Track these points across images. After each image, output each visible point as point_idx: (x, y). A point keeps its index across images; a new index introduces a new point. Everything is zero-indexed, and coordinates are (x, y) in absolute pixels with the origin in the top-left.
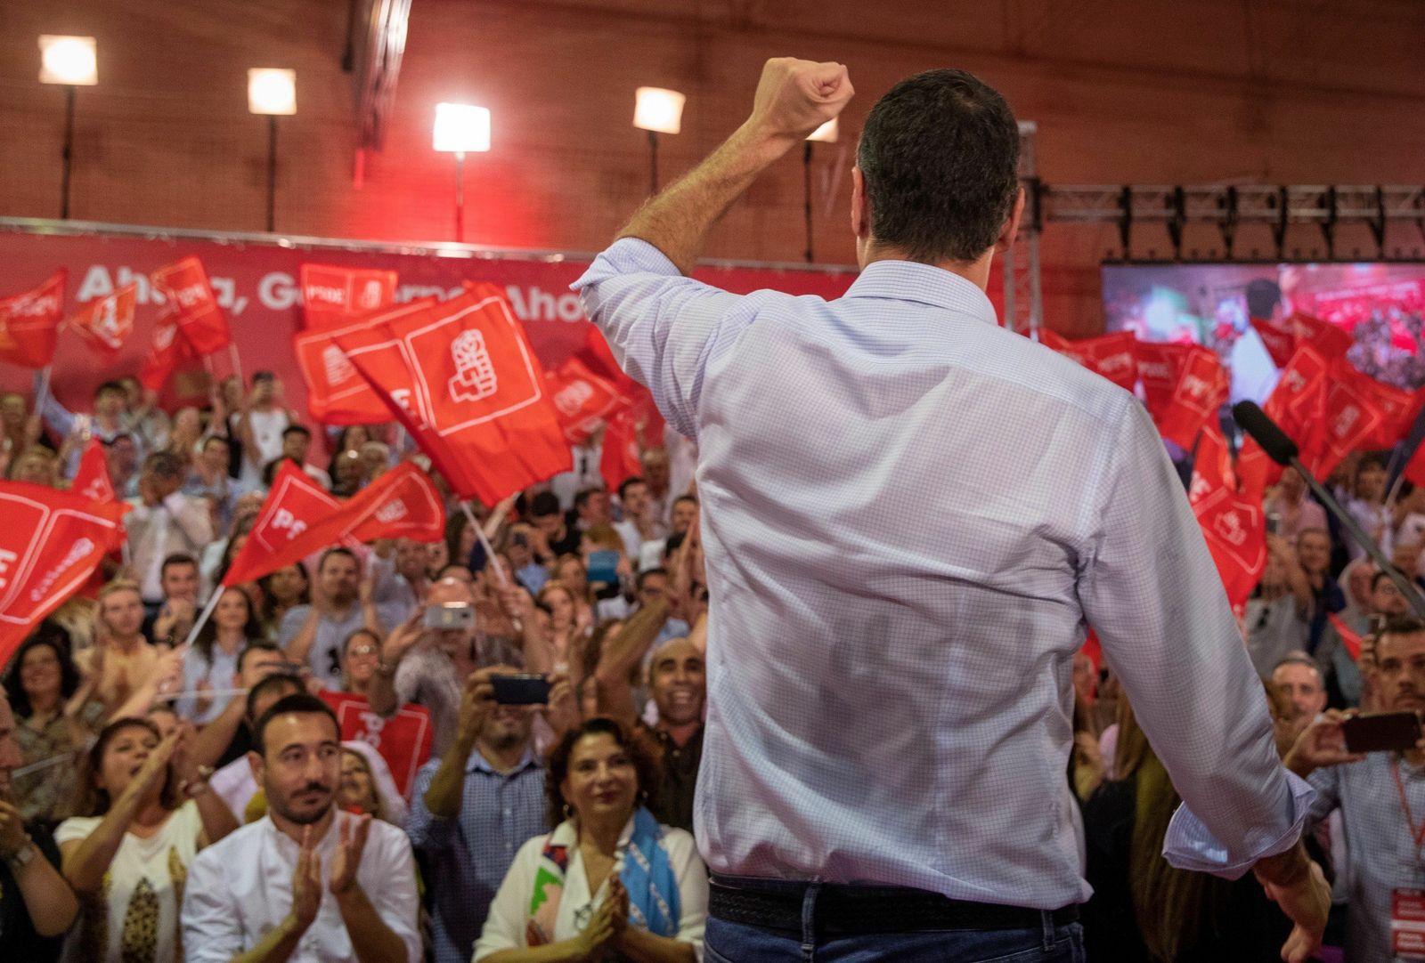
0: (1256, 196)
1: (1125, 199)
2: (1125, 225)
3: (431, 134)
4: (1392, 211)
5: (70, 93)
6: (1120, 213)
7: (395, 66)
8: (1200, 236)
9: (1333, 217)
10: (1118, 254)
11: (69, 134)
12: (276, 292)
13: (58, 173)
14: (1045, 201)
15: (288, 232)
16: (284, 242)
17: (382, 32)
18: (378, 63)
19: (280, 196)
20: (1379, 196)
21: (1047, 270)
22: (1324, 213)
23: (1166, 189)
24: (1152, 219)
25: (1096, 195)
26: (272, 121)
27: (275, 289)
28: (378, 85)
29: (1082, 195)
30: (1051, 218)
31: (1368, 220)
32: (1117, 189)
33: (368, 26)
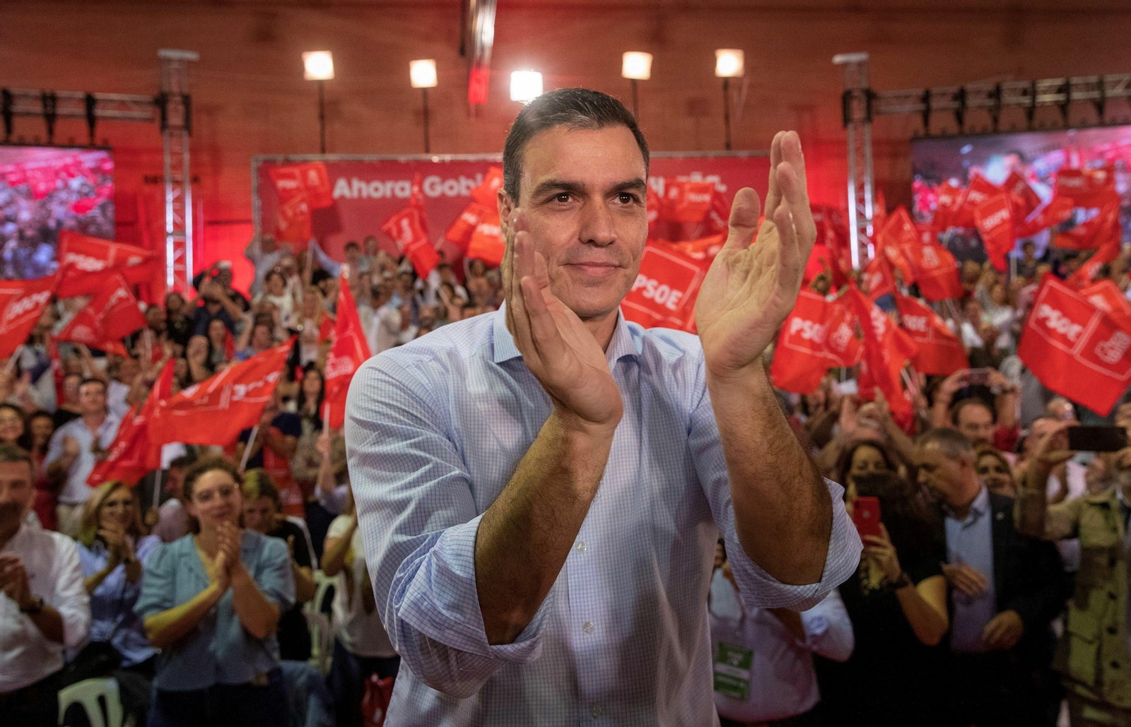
0: (1014, 90)
1: (926, 98)
2: (926, 115)
3: (509, 90)
4: (1110, 93)
5: (321, 84)
6: (921, 107)
7: (488, 54)
8: (977, 118)
9: (1068, 101)
10: (922, 132)
11: (322, 105)
12: (435, 187)
13: (318, 127)
14: (875, 103)
15: (438, 152)
16: (435, 159)
17: (479, 36)
18: (478, 53)
19: (432, 130)
20: (1100, 85)
21: (876, 143)
22: (1061, 97)
23: (954, 89)
24: (944, 109)
25: (907, 97)
26: (425, 91)
27: (432, 186)
28: (479, 65)
29: (897, 97)
30: (878, 113)
31: (1093, 101)
32: (920, 92)
33: (471, 31)
